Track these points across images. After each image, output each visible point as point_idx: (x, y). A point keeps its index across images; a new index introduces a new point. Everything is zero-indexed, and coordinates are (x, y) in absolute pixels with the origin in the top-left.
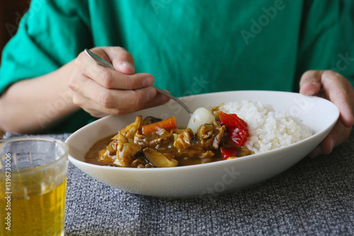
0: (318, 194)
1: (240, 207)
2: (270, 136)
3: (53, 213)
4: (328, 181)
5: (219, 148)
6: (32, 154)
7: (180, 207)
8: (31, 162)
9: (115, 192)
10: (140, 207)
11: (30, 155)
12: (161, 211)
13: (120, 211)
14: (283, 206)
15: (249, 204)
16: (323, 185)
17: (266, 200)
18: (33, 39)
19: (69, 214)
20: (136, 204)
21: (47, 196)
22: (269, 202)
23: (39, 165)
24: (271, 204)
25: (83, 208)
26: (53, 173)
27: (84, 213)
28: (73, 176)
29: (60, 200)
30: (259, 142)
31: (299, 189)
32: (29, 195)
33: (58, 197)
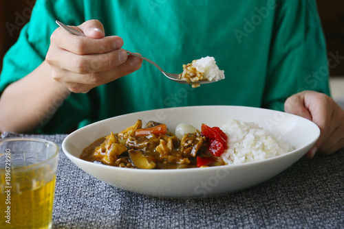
0: (280, 197)
1: (210, 207)
2: (245, 150)
3: (42, 206)
4: (289, 185)
5: (196, 156)
6: (26, 152)
7: (156, 204)
8: (24, 159)
9: (100, 189)
10: (121, 203)
11: (24, 154)
12: (140, 208)
13: (103, 207)
14: (248, 207)
15: (218, 204)
16: (284, 189)
17: (233, 201)
18: (33, 45)
19: (57, 207)
20: (117, 201)
21: (37, 192)
22: (236, 203)
23: (31, 163)
24: (238, 205)
25: (70, 202)
26: (44, 171)
27: (70, 207)
28: (62, 173)
29: (49, 195)
30: (234, 155)
31: (263, 192)
32: (22, 190)
33: (48, 193)
